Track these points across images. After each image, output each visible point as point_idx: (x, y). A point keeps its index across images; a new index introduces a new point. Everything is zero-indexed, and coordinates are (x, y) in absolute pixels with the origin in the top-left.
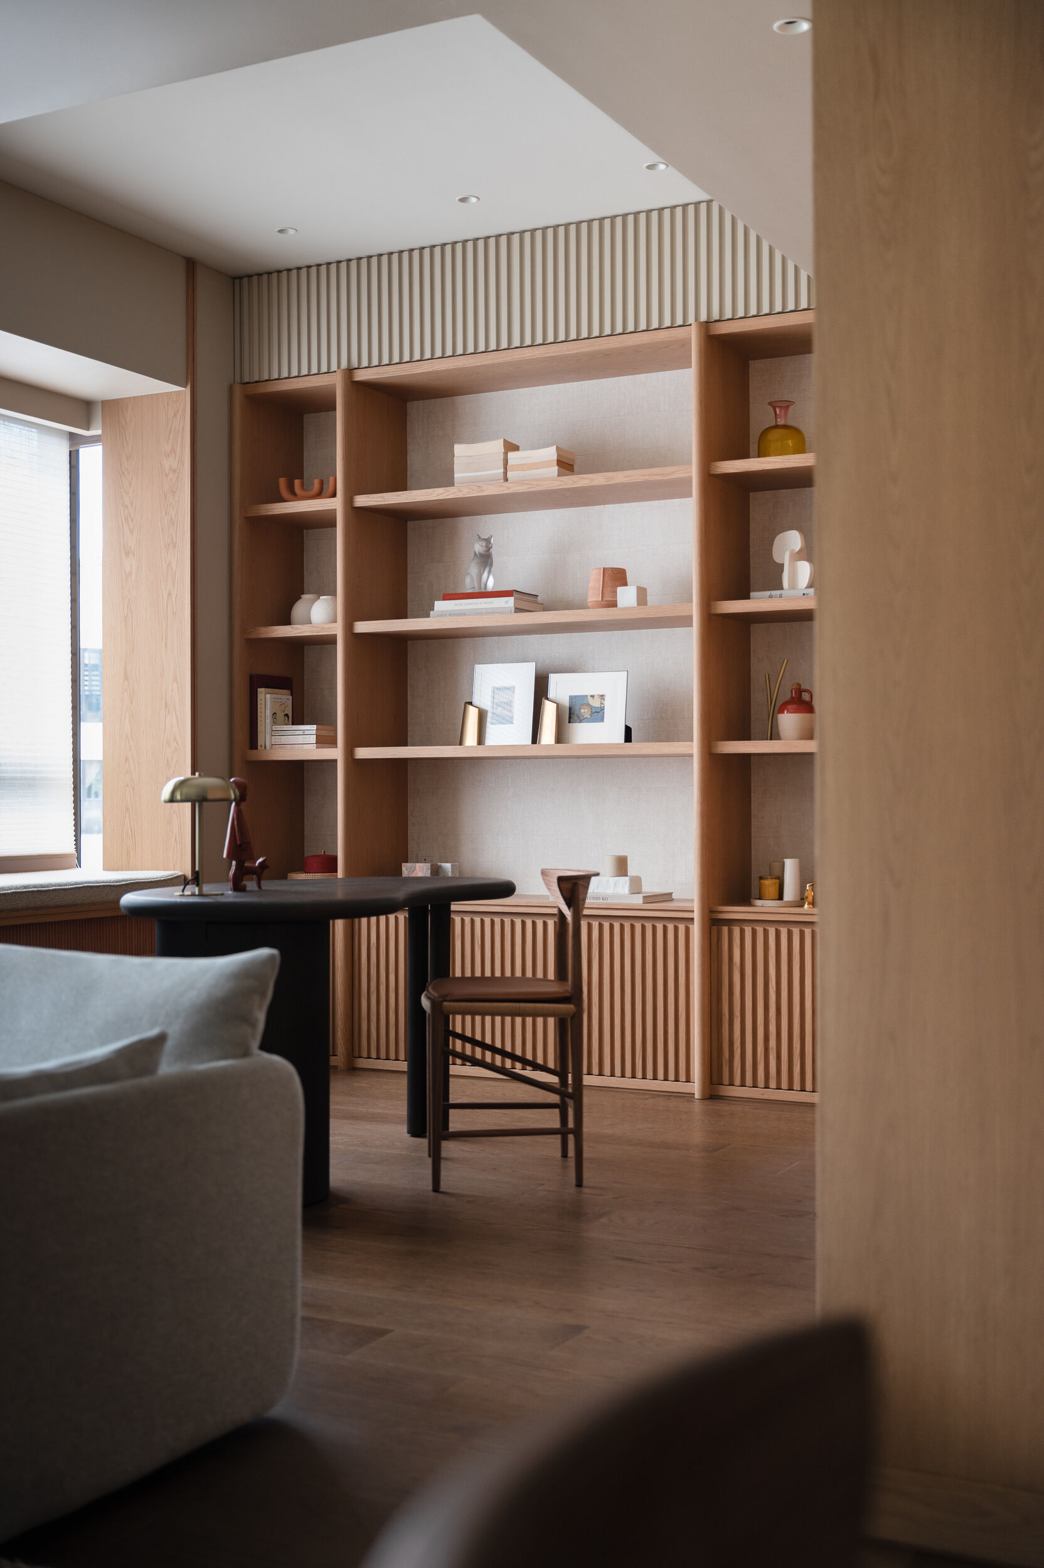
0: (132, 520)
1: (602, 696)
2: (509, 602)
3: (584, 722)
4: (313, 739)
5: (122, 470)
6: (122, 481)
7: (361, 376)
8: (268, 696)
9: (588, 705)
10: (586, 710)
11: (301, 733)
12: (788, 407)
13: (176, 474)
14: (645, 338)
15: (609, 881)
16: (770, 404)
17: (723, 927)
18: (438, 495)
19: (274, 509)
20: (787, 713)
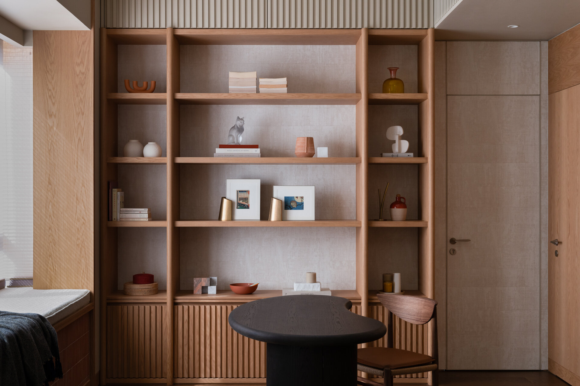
0: (54, 98)
1: (302, 197)
2: (257, 151)
3: (293, 209)
4: (146, 216)
5: (47, 70)
6: (47, 76)
7: (179, 32)
8: (119, 193)
9: (295, 201)
10: (294, 204)
11: (139, 212)
12: (396, 70)
13: (84, 75)
14: (337, 32)
15: (310, 285)
16: (389, 68)
17: (374, 306)
18: (225, 97)
19: (126, 96)
20: (396, 208)
